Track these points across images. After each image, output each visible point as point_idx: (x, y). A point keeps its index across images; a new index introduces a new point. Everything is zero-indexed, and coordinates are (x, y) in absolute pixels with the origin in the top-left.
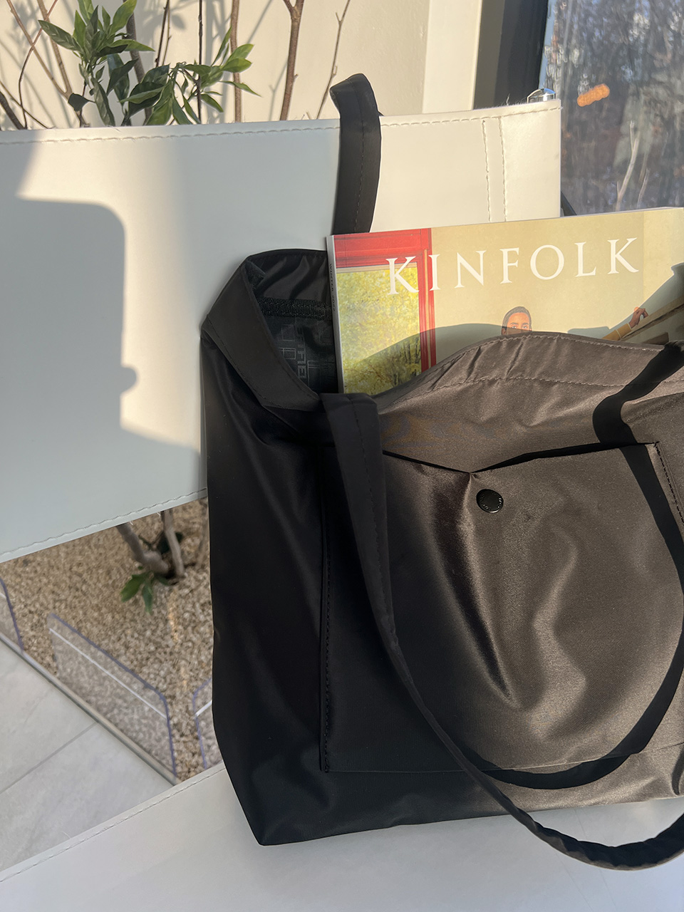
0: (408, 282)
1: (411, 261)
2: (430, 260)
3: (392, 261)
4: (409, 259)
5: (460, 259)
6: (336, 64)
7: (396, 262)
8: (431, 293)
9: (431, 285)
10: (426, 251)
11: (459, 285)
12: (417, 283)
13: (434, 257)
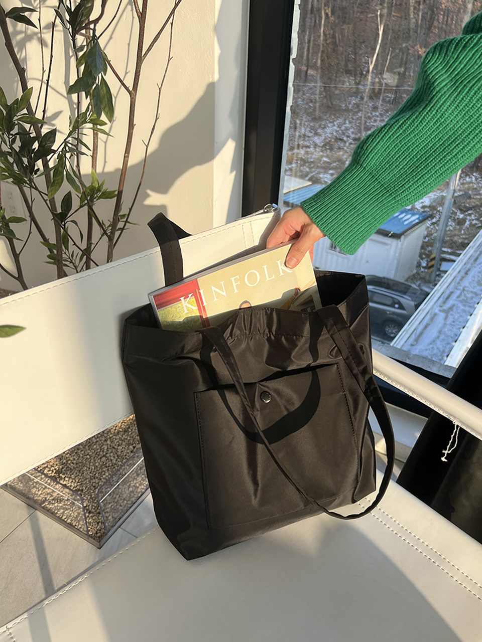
0: (192, 305)
1: (192, 296)
2: (200, 293)
3: (182, 299)
4: (190, 295)
5: (213, 288)
6: (159, 112)
7: (184, 299)
8: (204, 307)
9: (203, 304)
10: (197, 290)
11: (216, 299)
12: (196, 304)
13: (201, 291)
